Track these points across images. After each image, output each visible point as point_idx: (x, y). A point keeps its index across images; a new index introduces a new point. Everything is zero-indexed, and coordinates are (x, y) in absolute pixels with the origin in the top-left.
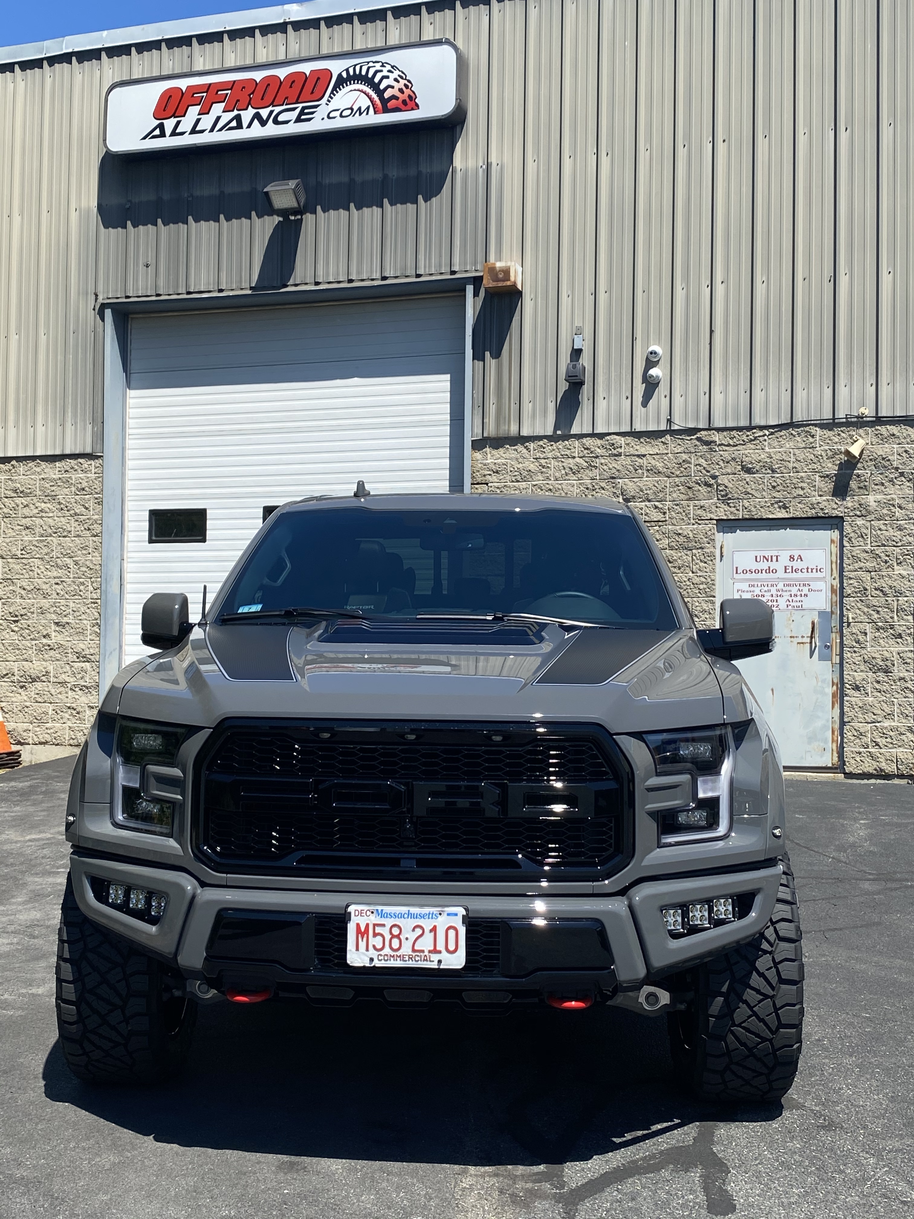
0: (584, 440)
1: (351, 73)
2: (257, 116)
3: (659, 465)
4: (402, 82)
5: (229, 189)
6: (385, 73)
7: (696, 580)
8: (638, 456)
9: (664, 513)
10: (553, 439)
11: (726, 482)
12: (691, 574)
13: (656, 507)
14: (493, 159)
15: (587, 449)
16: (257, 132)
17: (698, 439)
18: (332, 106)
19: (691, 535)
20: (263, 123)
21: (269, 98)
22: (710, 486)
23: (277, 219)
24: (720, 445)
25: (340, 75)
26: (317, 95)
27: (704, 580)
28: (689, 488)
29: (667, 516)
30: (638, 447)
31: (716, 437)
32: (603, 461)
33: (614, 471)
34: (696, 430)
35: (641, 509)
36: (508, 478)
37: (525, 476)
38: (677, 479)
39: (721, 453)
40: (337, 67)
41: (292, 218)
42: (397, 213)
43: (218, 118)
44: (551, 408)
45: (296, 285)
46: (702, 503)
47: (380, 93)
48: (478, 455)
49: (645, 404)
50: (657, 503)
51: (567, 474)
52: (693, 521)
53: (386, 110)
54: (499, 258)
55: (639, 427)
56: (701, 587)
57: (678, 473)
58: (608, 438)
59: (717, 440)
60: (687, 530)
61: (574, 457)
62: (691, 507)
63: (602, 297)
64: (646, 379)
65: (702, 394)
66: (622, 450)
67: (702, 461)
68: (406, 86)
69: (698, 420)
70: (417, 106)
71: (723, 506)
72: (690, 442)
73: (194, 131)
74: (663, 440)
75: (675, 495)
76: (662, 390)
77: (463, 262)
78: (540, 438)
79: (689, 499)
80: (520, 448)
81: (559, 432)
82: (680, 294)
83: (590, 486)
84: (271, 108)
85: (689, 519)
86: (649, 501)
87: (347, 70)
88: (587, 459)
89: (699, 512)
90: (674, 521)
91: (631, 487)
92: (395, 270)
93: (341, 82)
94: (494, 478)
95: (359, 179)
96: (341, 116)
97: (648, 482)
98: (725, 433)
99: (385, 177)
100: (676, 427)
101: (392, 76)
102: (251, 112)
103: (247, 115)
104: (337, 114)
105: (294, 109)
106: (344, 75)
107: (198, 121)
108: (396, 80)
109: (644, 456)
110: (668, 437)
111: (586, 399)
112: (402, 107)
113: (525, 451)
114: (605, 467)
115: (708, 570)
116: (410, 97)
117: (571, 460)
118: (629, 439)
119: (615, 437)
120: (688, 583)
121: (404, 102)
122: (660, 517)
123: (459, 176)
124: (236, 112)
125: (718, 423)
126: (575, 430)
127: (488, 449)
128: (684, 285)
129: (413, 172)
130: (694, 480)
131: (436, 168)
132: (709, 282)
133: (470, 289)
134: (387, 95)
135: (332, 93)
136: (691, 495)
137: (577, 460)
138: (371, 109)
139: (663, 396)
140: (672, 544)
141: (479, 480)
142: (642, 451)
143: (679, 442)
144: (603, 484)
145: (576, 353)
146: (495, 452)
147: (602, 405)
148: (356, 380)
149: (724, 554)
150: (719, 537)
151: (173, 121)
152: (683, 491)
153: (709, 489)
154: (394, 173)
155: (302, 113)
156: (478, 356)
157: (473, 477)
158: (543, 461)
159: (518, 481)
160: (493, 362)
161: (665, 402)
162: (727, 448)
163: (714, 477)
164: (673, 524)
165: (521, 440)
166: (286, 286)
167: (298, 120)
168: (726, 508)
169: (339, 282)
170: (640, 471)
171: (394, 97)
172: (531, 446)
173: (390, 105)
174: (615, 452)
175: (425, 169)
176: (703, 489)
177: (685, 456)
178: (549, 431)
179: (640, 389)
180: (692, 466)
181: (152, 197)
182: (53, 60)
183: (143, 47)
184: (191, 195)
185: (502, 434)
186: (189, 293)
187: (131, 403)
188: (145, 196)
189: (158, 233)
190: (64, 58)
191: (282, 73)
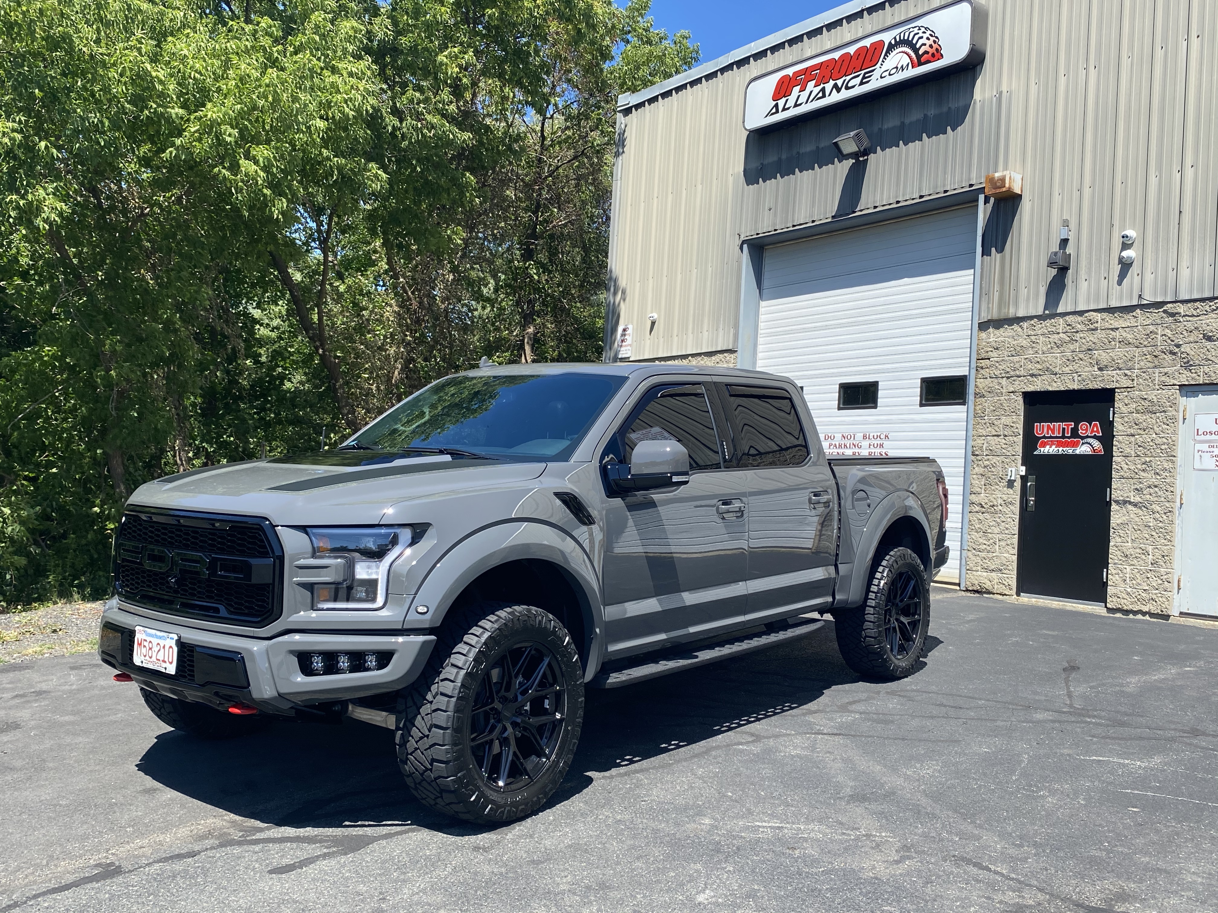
0: (1067, 318)
1: (898, 40)
2: (835, 86)
3: (1130, 337)
4: (932, 39)
5: (822, 145)
6: (921, 35)
7: (1158, 441)
8: (1112, 329)
9: (1133, 380)
10: (1041, 318)
11: (1188, 350)
12: (1154, 435)
13: (1126, 375)
14: (1004, 89)
15: (1069, 325)
16: (835, 98)
17: (1165, 312)
18: (884, 68)
19: (1155, 400)
20: (839, 90)
21: (843, 72)
22: (1174, 354)
23: (852, 161)
24: (1184, 316)
25: (890, 43)
26: (873, 63)
27: (1166, 441)
28: (1156, 356)
29: (1135, 382)
30: (1112, 322)
31: (1181, 309)
32: (1082, 335)
33: (1091, 343)
34: (1165, 303)
35: (1113, 377)
36: (1006, 353)
37: (1018, 351)
38: (1145, 349)
39: (1185, 323)
40: (887, 37)
41: (861, 159)
42: (932, 143)
43: (811, 92)
44: (1043, 290)
45: (861, 211)
46: (1166, 370)
47: (916, 51)
48: (983, 335)
49: (1120, 283)
50: (1126, 372)
51: (1052, 348)
52: (1157, 387)
53: (920, 64)
54: (1006, 168)
55: (1114, 304)
56: (1163, 447)
57: (1146, 343)
58: (1086, 315)
59: (1182, 311)
60: (1152, 396)
61: (1058, 333)
62: (1157, 375)
63: (1087, 192)
64: (1121, 261)
65: (1171, 270)
66: (1098, 325)
67: (1168, 332)
68: (935, 42)
69: (1166, 294)
70: (942, 55)
71: (1185, 372)
72: (1156, 315)
73: (796, 105)
74: (1134, 314)
75: (1142, 364)
76: (1134, 270)
77: (979, 176)
78: (1031, 318)
79: (1155, 367)
80: (1015, 327)
81: (1047, 312)
82: (1153, 181)
83: (1070, 358)
84: (844, 78)
85: (1154, 385)
86: (1120, 369)
87: (895, 38)
88: (1069, 334)
89: (1163, 378)
90: (1141, 387)
91: (1103, 356)
92: (929, 189)
93: (891, 47)
94: (995, 354)
95: (907, 121)
96: (890, 75)
97: (1119, 353)
98: (1189, 305)
99: (925, 115)
100: (1145, 302)
101: (925, 36)
102: (832, 83)
103: (829, 86)
104: (887, 73)
105: (858, 76)
106: (893, 42)
107: (799, 96)
108: (928, 39)
109: (1117, 329)
110: (1138, 311)
111: (1070, 282)
112: (932, 59)
113: (1020, 329)
114: (1084, 341)
115: (1169, 432)
116: (937, 50)
117: (1056, 336)
118: (1105, 315)
119: (1092, 313)
120: (1151, 444)
121: (933, 55)
122: (1129, 383)
123: (978, 105)
124: (822, 86)
125: (1184, 295)
126: (1060, 310)
127: (991, 330)
128: (1157, 174)
129: (945, 109)
130: (1159, 348)
131: (961, 103)
132: (1179, 168)
133: (982, 198)
134: (921, 52)
135: (884, 58)
136: (1157, 363)
137: (1061, 335)
138: (910, 65)
139: (1136, 275)
140: (1139, 408)
141: (983, 356)
142: (1116, 324)
143: (1148, 315)
144: (1081, 356)
145: (1064, 242)
146: (997, 332)
147: (1084, 286)
148: (906, 280)
149: (1187, 417)
150: (1183, 401)
151: (784, 100)
152: (1150, 359)
153: (1174, 357)
154: (932, 112)
155: (864, 78)
156: (986, 252)
157: (978, 354)
158: (1033, 338)
159: (1013, 356)
160: (998, 256)
161: (1137, 280)
162: (1191, 319)
163: (1178, 346)
164: (1140, 390)
165: (1018, 320)
166: (854, 212)
167: (862, 83)
168: (1188, 374)
169: (890, 204)
170: (1113, 343)
171: (926, 52)
172: (1025, 325)
173: (923, 59)
174: (1092, 327)
175: (953, 105)
176: (1169, 357)
177: (1152, 328)
178: (1040, 312)
179: (1116, 269)
180: (1159, 337)
181: (775, 158)
182: (723, 70)
183: (774, 49)
184: (798, 153)
185: (1002, 317)
186: (794, 226)
187: (762, 310)
188: (771, 158)
189: (778, 184)
190: (729, 67)
191: (852, 50)
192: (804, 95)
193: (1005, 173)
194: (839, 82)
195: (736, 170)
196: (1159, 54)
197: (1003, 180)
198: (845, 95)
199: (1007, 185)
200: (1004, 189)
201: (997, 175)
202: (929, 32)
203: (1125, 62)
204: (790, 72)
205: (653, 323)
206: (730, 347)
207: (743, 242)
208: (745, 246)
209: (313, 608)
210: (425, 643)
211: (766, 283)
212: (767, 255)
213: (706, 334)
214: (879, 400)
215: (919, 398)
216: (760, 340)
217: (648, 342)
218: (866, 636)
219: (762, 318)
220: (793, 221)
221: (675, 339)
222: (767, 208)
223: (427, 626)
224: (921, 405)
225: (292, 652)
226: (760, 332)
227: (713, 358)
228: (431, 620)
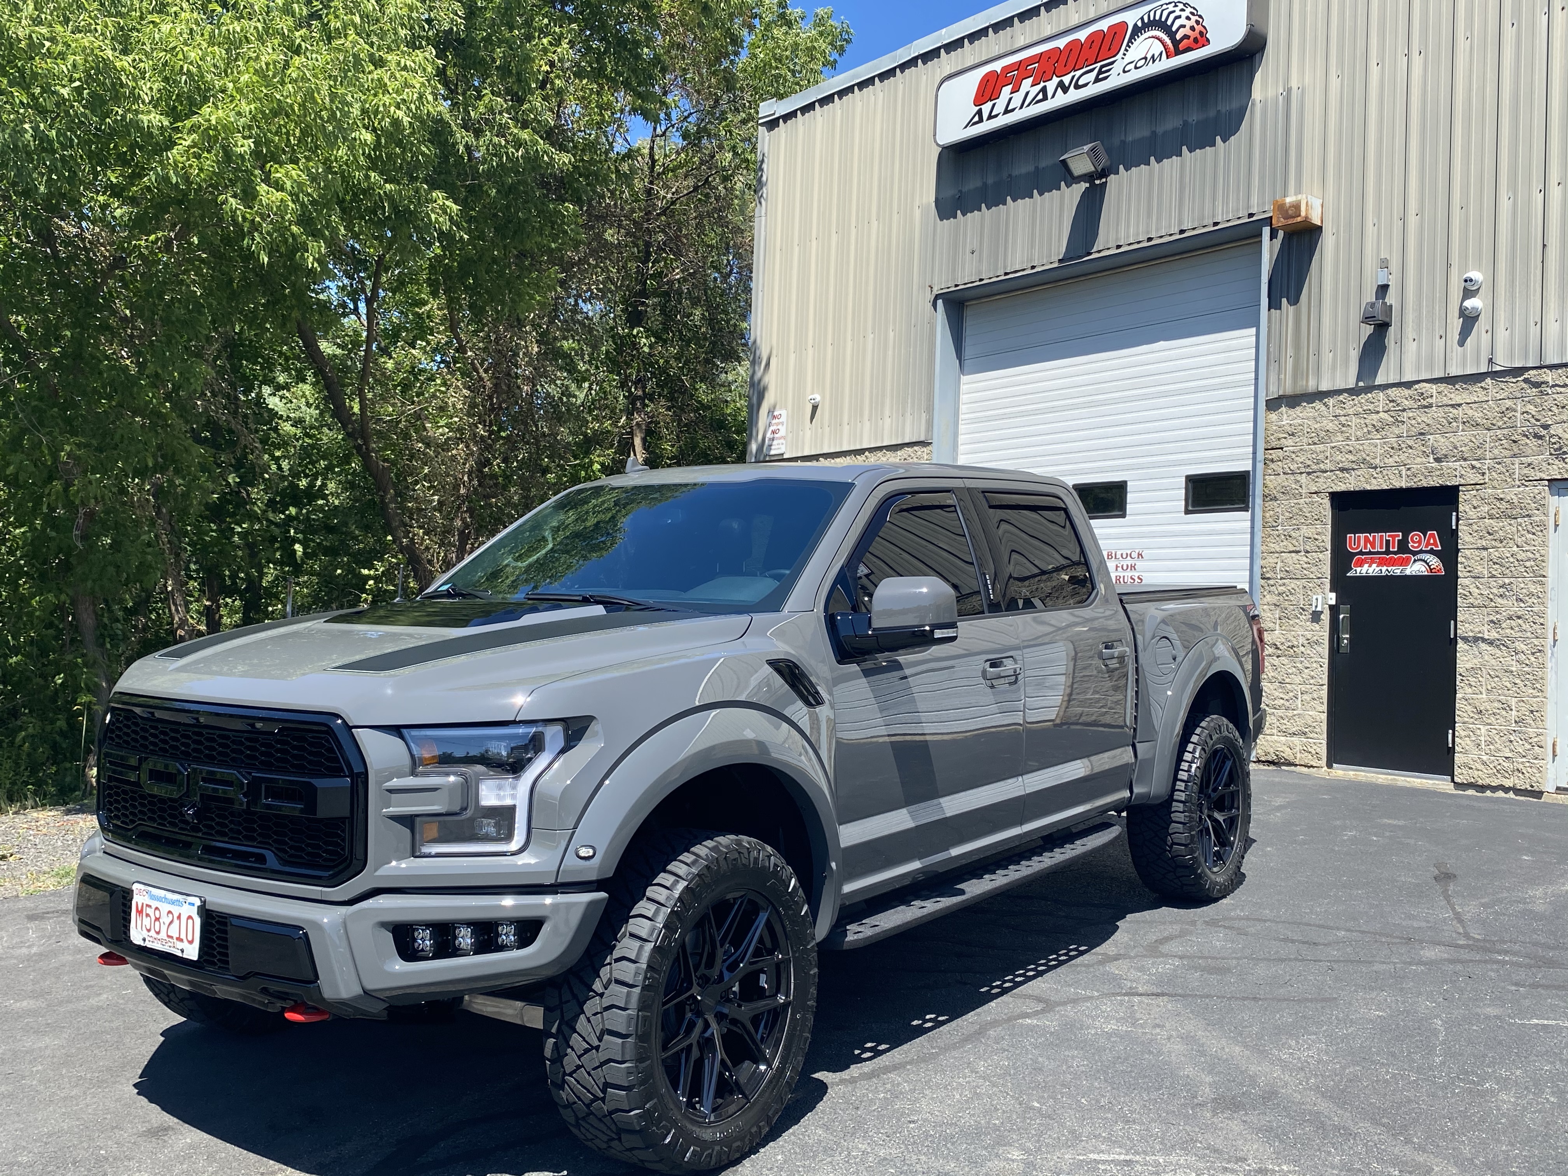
0: (1389, 391)
1: (1146, 20)
2: (1061, 85)
3: (1478, 416)
4: (1194, 18)
5: (1043, 164)
6: (1178, 13)
7: (1522, 556)
8: (1453, 406)
9: (1483, 474)
10: (1353, 392)
11: (1560, 432)
12: (1515, 548)
13: (1473, 467)
14: (1294, 84)
15: (1393, 401)
16: (1060, 100)
17: (1526, 381)
18: (1128, 59)
19: (1515, 501)
20: (1065, 90)
21: (1071, 64)
22: (1541, 437)
23: (1084, 185)
24: (1553, 386)
25: (1135, 25)
26: (1112, 52)
27: (1532, 556)
28: (1515, 442)
29: (1486, 477)
30: (1452, 396)
31: (1549, 376)
32: (1411, 415)
33: (1423, 425)
34: (1523, 370)
35: (1455, 470)
36: (1305, 440)
37: (1322, 437)
38: (1499, 432)
39: (1555, 396)
40: (1131, 18)
41: (1097, 182)
42: (1196, 160)
43: (1027, 93)
44: (1354, 355)
45: (1099, 252)
46: (1529, 460)
47: (1172, 35)
48: (1273, 416)
49: (1462, 343)
50: (1474, 463)
51: (1369, 432)
52: (1518, 483)
53: (1178, 52)
54: (1298, 191)
55: (1454, 371)
56: (1528, 564)
57: (1500, 424)
58: (1417, 386)
59: (1550, 379)
60: (1511, 494)
61: (1378, 412)
62: (1517, 466)
63: (1413, 221)
64: (1463, 312)
65: (1532, 324)
66: (1433, 401)
67: (1531, 408)
68: (1197, 22)
69: (1526, 357)
70: (1208, 40)
71: (1557, 462)
72: (1514, 385)
73: (1007, 111)
74: (1483, 384)
75: (1496, 452)
76: (1482, 324)
77: (1262, 203)
78: (1339, 392)
79: (1514, 456)
80: (1317, 405)
81: (1361, 384)
82: (1505, 204)
83: (1395, 445)
84: (1072, 74)
85: (1514, 480)
86: (1465, 460)
87: (1142, 19)
88: (1392, 414)
89: (1526, 471)
90: (1495, 483)
91: (1442, 443)
92: (1193, 221)
93: (1137, 31)
94: (1290, 442)
95: (1160, 130)
96: (1136, 68)
97: (1463, 437)
98: (1560, 371)
99: (1185, 123)
100: (1498, 368)
101: (1184, 15)
102: (1056, 80)
103: (1051, 85)
104: (1132, 66)
105: (1092, 70)
106: (1139, 24)
107: (1010, 99)
108: (1188, 18)
109: (1460, 405)
110: (1489, 380)
111: (1393, 343)
112: (1194, 46)
113: (1323, 408)
114: (1413, 422)
115: (1536, 543)
116: (1201, 33)
117: (1374, 416)
118: (1442, 387)
119: (1425, 384)
120: (1511, 560)
121: (1196, 40)
122: (1478, 479)
123: (1258, 107)
124: (1042, 84)
125: (1552, 359)
126: (1379, 380)
127: (1283, 409)
128: (1510, 194)
129: (1212, 113)
130: (1520, 431)
131: (1235, 105)
132: (1541, 187)
133: (1266, 231)
134: (1178, 37)
135: (1128, 45)
136: (1516, 451)
137: (1382, 415)
138: (1164, 54)
139: (1484, 332)
140: (1493, 511)
141: (1273, 445)
142: (1458, 399)
143: (1502, 385)
144: (1410, 443)
145: (1383, 289)
146: (1291, 412)
147: (1411, 348)
148: (1162, 344)
149: (1560, 522)
150: (1554, 502)
151: (990, 104)
152: (1506, 446)
153: (1540, 442)
154: (1194, 117)
155: (1100, 73)
156: (1274, 304)
157: (1267, 442)
158: (1342, 419)
159: (1315, 444)
160: (1291, 309)
161: (1485, 338)
162: (1562, 390)
163: (1546, 427)
164: (1495, 488)
165: (1320, 395)
166: (1090, 254)
167: (1097, 80)
168: (1561, 464)
169: (1139, 242)
170: (1454, 424)
171: (1186, 37)
172: (1331, 401)
173: (1181, 46)
174: (1425, 403)
175: (1224, 107)
176: (1533, 443)
177: (1509, 403)
178: (1351, 385)
179: (1456, 324)
180: (1518, 415)
181: (978, 183)
182: (903, 67)
183: (973, 37)
184: (1010, 176)
185: (1299, 391)
186: (1006, 274)
187: (964, 388)
188: (973, 183)
189: (983, 218)
190: (912, 63)
191: (1082, 35)
192: (1018, 98)
193: (1299, 197)
194: (1066, 80)
195: (924, 201)
196: (1509, 33)
197: (1297, 206)
198: (1074, 96)
199: (1303, 214)
200: (1299, 219)
201: (1288, 200)
202: (1189, 10)
203: (1462, 45)
204: (997, 66)
205: (815, 408)
206: (922, 439)
207: (937, 297)
208: (940, 302)
209: (414, 853)
210: (591, 904)
211: (968, 351)
212: (968, 313)
213: (888, 421)
214: (1128, 506)
215: (1183, 503)
216: (962, 428)
217: (808, 433)
218: (1174, 843)
219: (964, 398)
220: (1005, 267)
221: (846, 428)
222: (968, 251)
223: (594, 878)
224: (1187, 512)
225: (384, 925)
226: (961, 417)
227: (899, 453)
228: (600, 868)
